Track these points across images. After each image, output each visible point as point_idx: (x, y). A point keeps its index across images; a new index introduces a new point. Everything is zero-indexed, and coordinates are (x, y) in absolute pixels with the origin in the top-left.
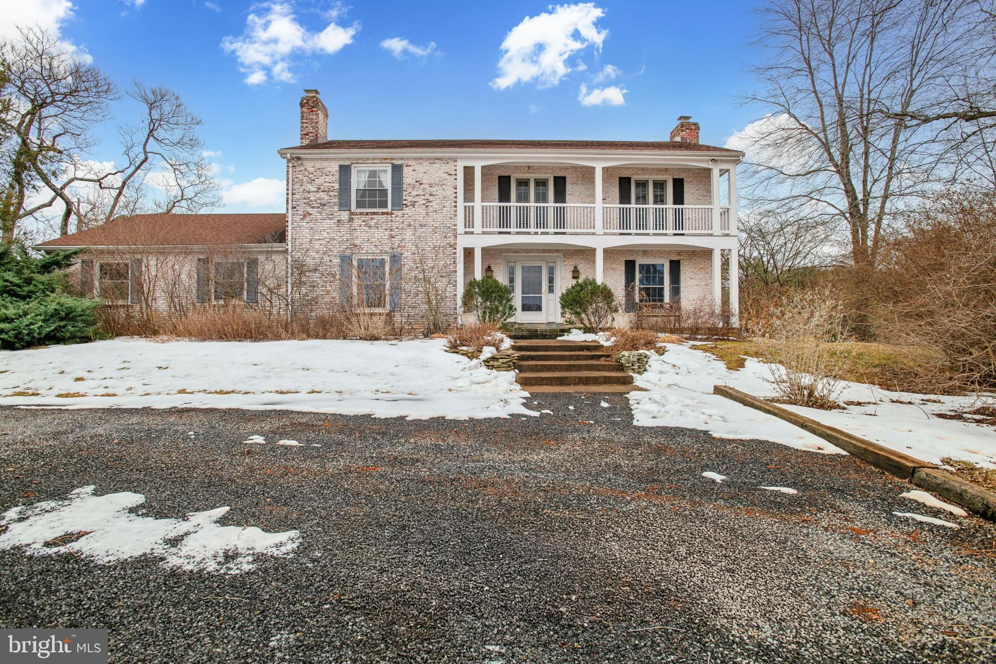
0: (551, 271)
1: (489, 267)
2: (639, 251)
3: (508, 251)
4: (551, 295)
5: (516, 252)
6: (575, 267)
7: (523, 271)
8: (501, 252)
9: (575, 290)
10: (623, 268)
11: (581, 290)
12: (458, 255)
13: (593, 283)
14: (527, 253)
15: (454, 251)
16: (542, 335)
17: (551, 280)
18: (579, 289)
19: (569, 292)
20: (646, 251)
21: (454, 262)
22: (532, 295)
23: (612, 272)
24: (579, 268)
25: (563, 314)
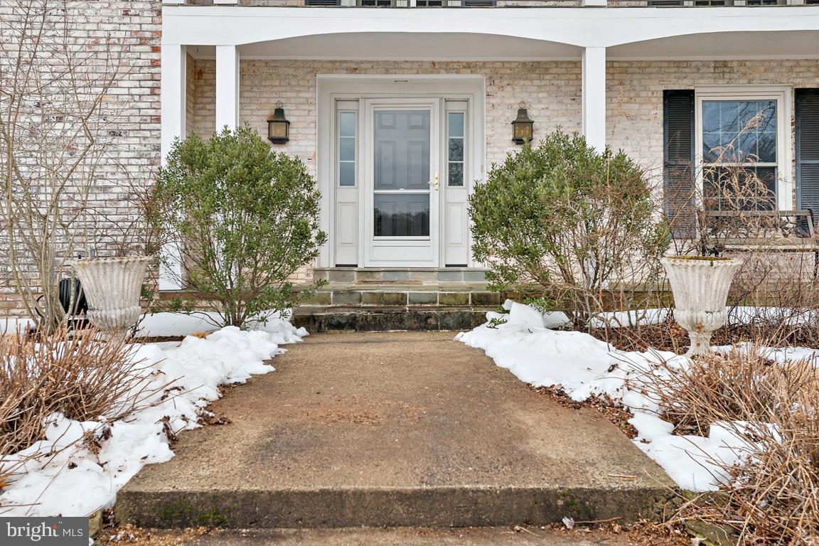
0: (457, 122)
1: (279, 112)
2: (705, 64)
3: (334, 66)
4: (455, 189)
5: (355, 70)
6: (522, 112)
7: (379, 127)
8: (314, 71)
9: (520, 170)
10: (657, 112)
11: (539, 175)
12: (164, 69)
13: (576, 151)
14: (387, 72)
15: (155, 56)
16: (416, 315)
17: (456, 150)
18: (531, 169)
19: (500, 179)
20: (725, 64)
21: (154, 91)
22: (402, 191)
23: (627, 124)
24: (532, 114)
25: (479, 252)
